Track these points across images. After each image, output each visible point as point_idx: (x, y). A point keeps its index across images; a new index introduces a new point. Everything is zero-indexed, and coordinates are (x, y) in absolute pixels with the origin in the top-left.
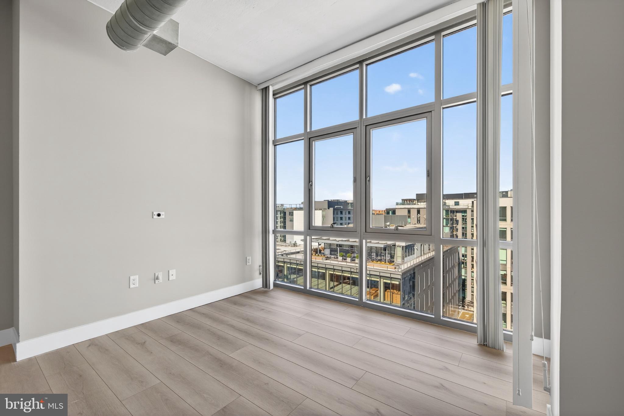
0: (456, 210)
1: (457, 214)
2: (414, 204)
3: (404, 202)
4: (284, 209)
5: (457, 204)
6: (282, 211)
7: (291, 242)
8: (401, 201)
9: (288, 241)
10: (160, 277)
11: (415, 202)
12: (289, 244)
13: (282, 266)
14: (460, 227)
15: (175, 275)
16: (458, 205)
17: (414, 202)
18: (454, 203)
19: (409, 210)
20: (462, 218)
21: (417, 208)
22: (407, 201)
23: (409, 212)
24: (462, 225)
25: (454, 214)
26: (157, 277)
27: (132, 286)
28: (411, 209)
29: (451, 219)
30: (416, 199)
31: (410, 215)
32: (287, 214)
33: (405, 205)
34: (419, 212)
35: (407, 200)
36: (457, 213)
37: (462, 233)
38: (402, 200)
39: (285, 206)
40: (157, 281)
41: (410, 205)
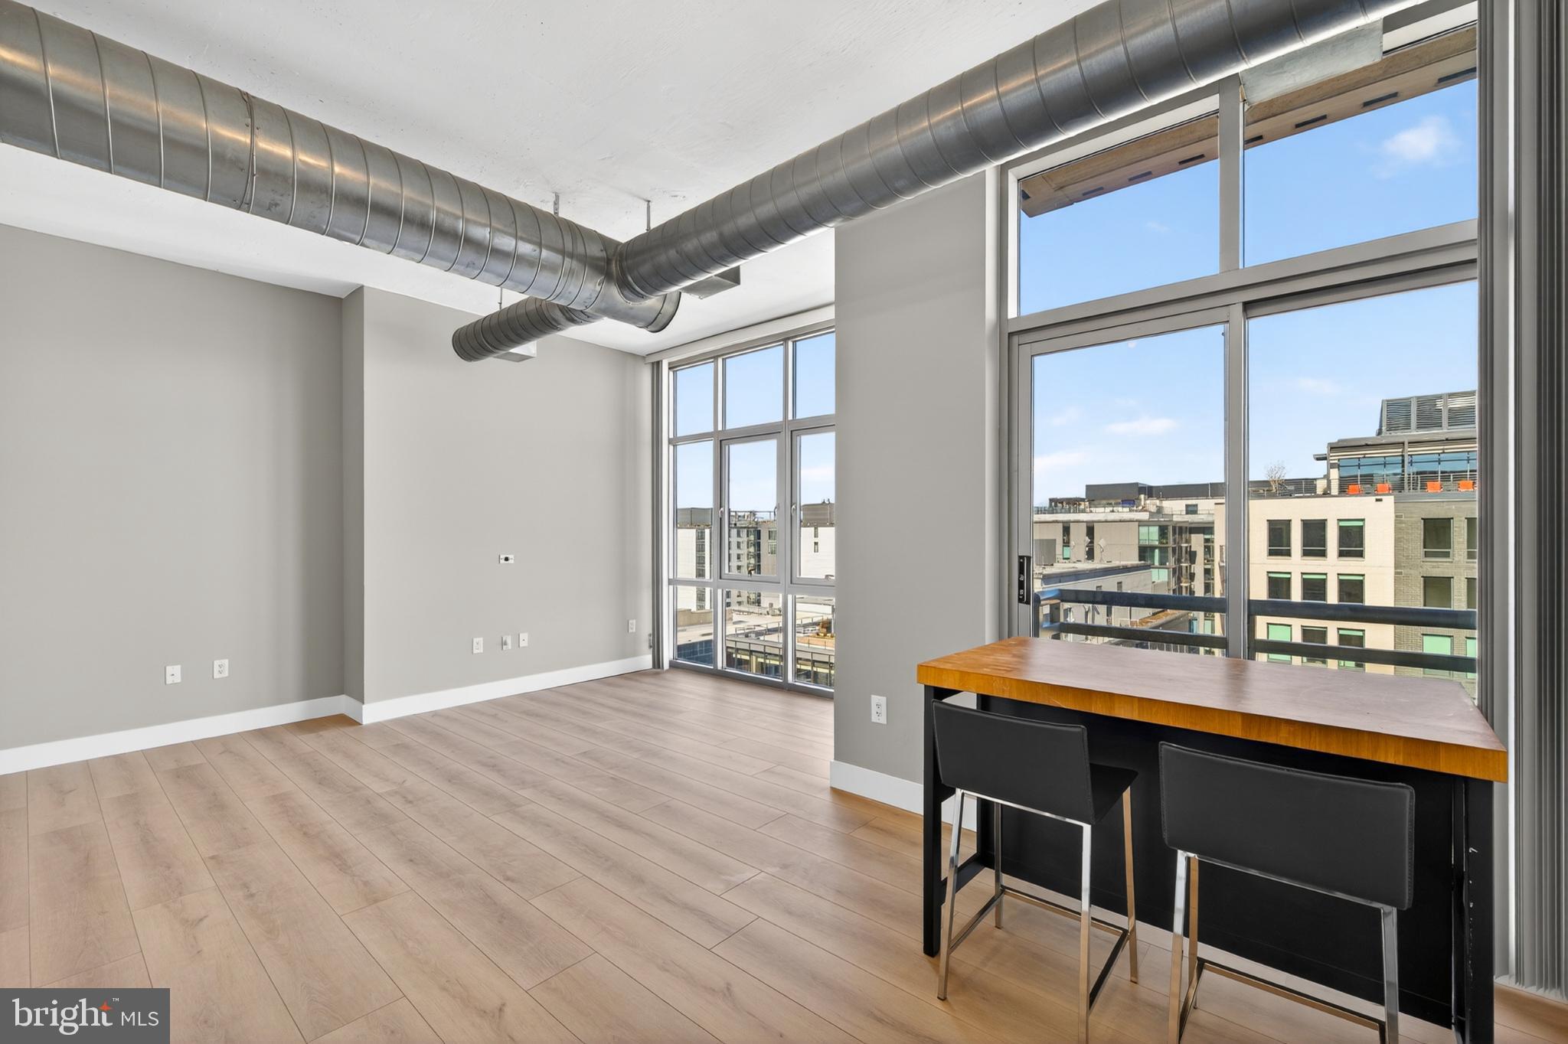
0: (1188, 526)
1: (1192, 535)
2: (1083, 511)
3: (1056, 506)
4: (757, 523)
5: (1191, 510)
6: (752, 528)
7: (771, 605)
8: (1047, 504)
9: (765, 603)
10: (509, 642)
11: (1082, 507)
12: (768, 610)
13: (746, 661)
14: (1198, 568)
15: (526, 640)
16: (1195, 512)
17: (1080, 505)
18: (1184, 509)
19: (1066, 525)
20: (1205, 547)
21: (1086, 522)
22: (1062, 503)
23: (1066, 530)
24: (1205, 564)
25: (1183, 535)
26: (505, 642)
27: (475, 651)
28: (1071, 524)
29: (1174, 549)
30: (1085, 497)
31: (1069, 539)
32: (764, 535)
33: (1057, 513)
34: (1090, 532)
35: (1061, 501)
36: (1190, 533)
37: (1205, 583)
38: (1051, 500)
39: (758, 515)
40: (504, 647)
41: (1070, 513)
